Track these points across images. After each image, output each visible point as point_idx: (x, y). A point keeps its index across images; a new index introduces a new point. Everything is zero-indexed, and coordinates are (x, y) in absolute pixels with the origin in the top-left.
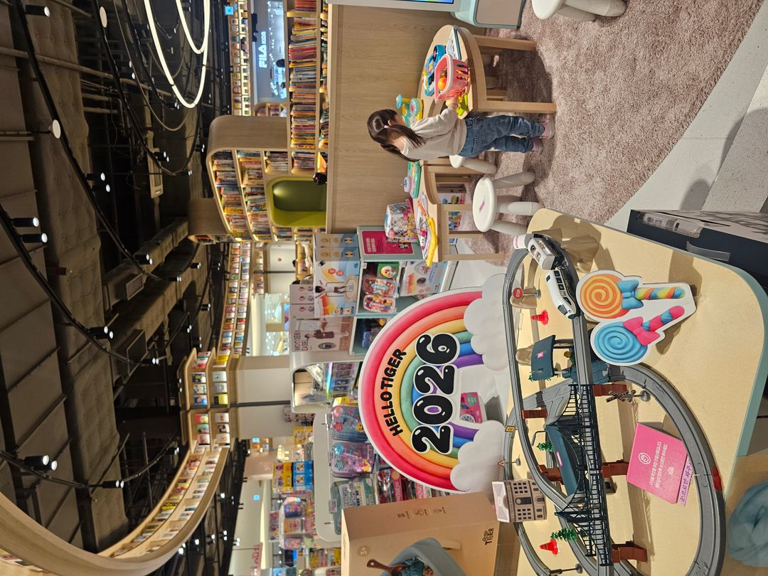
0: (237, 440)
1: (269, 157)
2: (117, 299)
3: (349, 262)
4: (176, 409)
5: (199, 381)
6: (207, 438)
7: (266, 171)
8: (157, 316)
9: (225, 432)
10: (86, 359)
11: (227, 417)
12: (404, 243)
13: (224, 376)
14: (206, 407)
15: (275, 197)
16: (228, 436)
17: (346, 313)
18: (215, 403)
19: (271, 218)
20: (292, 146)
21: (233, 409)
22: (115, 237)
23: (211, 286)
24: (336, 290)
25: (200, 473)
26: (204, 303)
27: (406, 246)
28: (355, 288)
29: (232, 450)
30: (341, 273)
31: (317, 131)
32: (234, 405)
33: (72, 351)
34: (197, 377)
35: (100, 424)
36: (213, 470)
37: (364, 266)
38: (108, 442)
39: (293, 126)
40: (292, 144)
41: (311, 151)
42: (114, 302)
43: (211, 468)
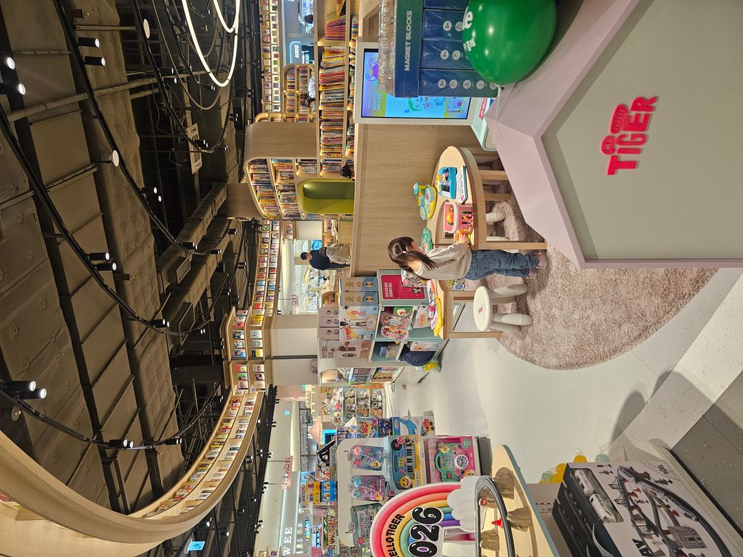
0: (271, 386)
1: (300, 163)
2: (169, 282)
3: (370, 307)
4: (219, 359)
5: (239, 337)
6: (246, 384)
7: (297, 173)
8: (202, 284)
9: (262, 380)
10: (146, 342)
11: (262, 368)
12: (418, 288)
13: (260, 334)
14: (245, 358)
15: (304, 189)
16: (263, 383)
17: (365, 338)
18: (253, 355)
19: (301, 208)
20: (321, 154)
21: (268, 361)
22: (165, 230)
23: (246, 241)
24: (358, 324)
25: (241, 414)
26: (240, 261)
27: (419, 290)
28: (374, 322)
29: (267, 394)
30: (363, 313)
31: (344, 142)
32: (269, 357)
33: (136, 338)
34: (237, 334)
35: (160, 391)
36: (251, 411)
37: (382, 309)
38: (167, 402)
39: (322, 138)
40: (321, 153)
41: (339, 159)
42: (167, 285)
43: (250, 409)
